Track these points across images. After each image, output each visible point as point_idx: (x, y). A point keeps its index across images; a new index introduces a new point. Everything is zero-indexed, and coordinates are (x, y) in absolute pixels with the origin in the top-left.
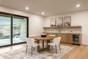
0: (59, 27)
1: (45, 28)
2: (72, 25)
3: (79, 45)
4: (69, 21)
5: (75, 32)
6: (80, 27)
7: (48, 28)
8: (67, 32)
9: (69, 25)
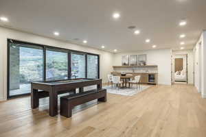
0: (133, 66)
1: (114, 67)
2: (148, 64)
3: (155, 84)
4: (144, 60)
5: (150, 72)
6: (155, 67)
7: (119, 67)
8: (142, 71)
9: (145, 64)
